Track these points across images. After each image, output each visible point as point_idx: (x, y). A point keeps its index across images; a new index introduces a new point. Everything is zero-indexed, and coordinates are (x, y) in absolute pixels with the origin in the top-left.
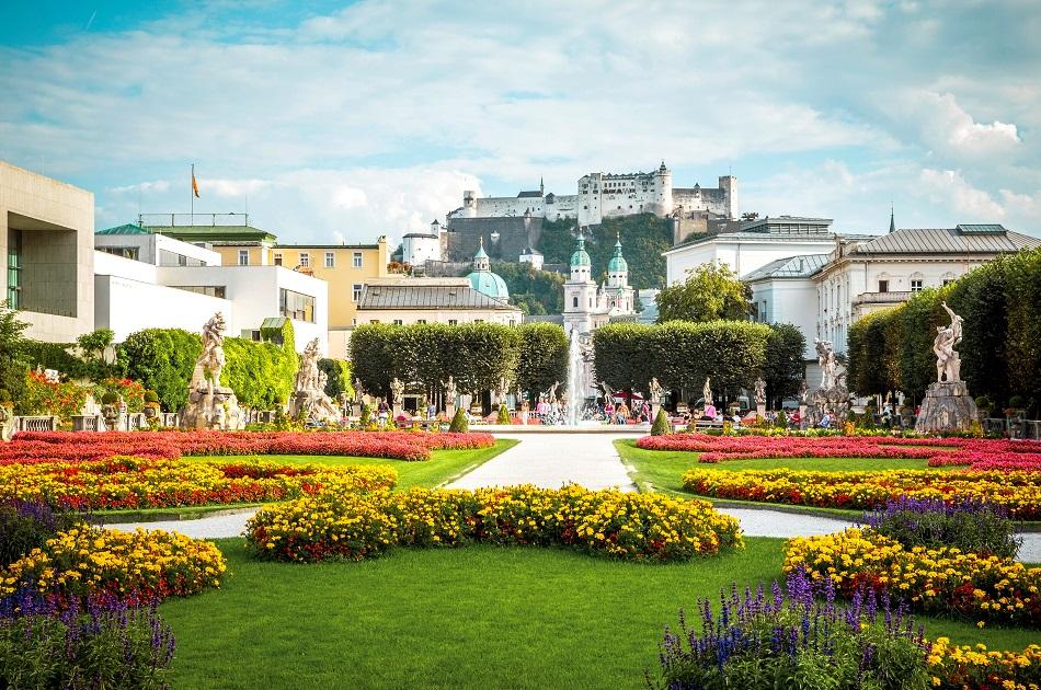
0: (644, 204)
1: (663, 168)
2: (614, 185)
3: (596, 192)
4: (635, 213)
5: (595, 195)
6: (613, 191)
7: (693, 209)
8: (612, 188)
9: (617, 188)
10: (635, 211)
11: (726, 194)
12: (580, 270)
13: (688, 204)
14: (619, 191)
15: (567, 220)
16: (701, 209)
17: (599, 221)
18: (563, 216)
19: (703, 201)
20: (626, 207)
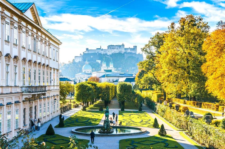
0: (120, 51)
1: (123, 44)
4: (118, 52)
5: (110, 49)
6: (114, 48)
11: (135, 49)
13: (128, 51)
15: (105, 54)
16: (130, 52)
17: (111, 54)
18: (104, 53)
19: (130, 50)
20: (116, 51)
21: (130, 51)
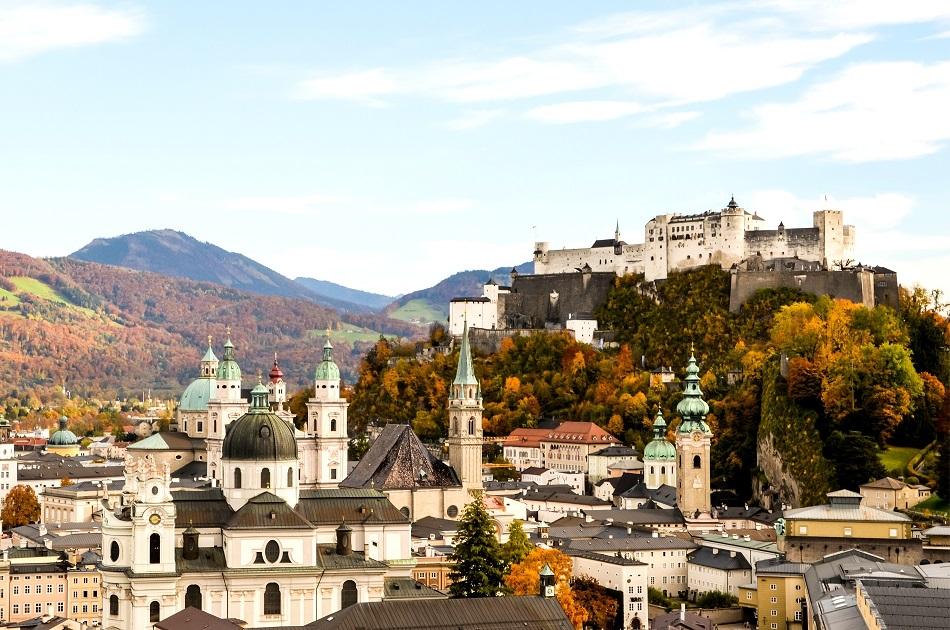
0: (713, 252)
1: (732, 205)
2: (682, 229)
3: (661, 239)
4: (704, 263)
5: (661, 243)
6: (681, 237)
7: (775, 256)
8: (680, 233)
9: (685, 233)
10: (704, 262)
11: (821, 234)
12: (229, 386)
13: (769, 250)
14: (688, 237)
15: (634, 274)
16: (786, 256)
17: (665, 276)
18: (630, 271)
19: (790, 245)
20: (695, 257)
21: (786, 249)
